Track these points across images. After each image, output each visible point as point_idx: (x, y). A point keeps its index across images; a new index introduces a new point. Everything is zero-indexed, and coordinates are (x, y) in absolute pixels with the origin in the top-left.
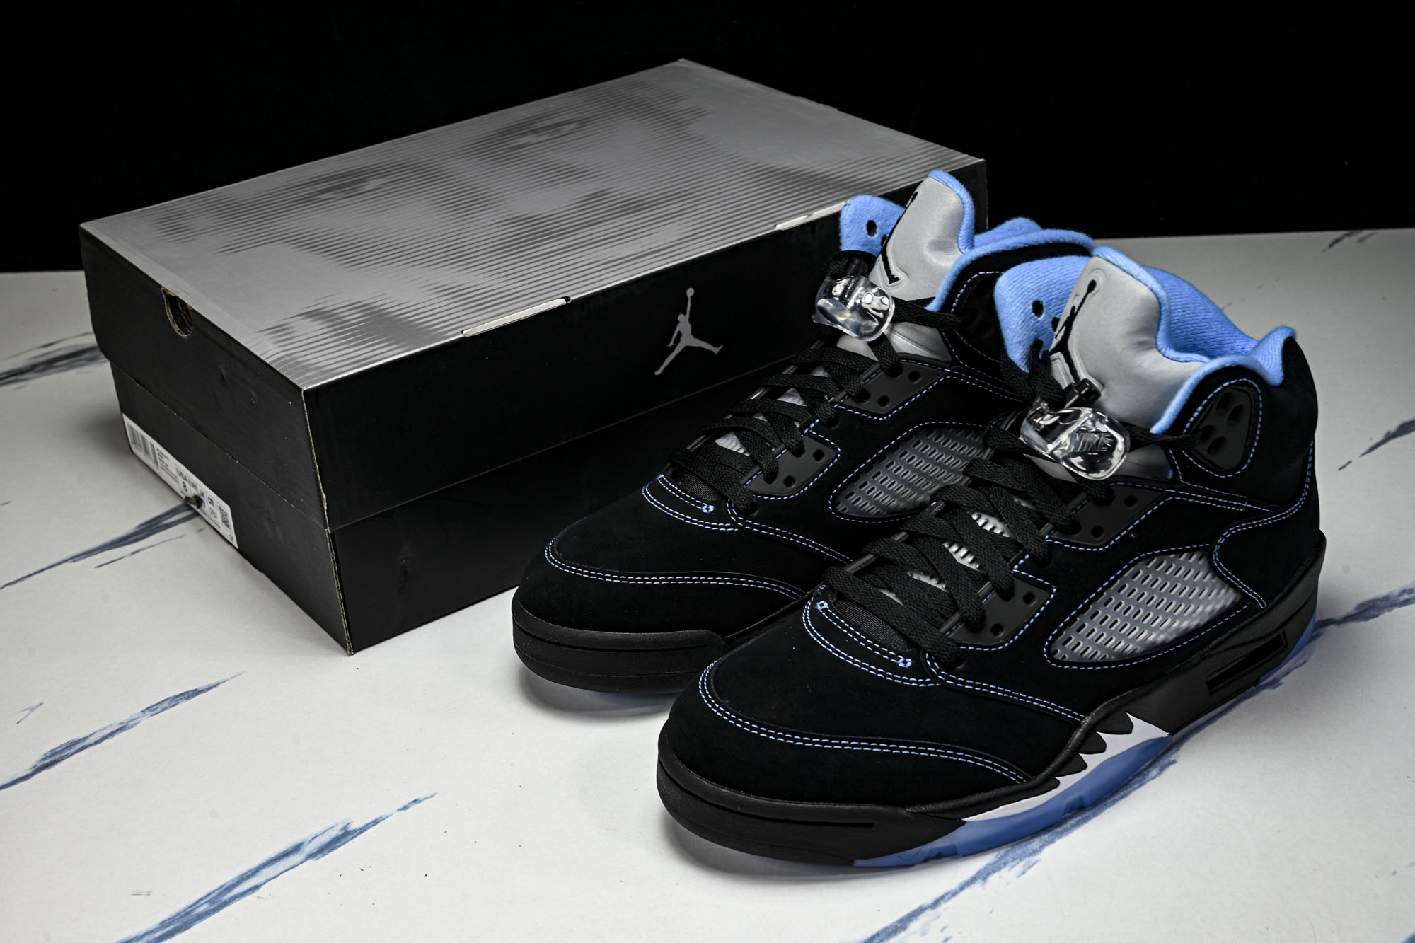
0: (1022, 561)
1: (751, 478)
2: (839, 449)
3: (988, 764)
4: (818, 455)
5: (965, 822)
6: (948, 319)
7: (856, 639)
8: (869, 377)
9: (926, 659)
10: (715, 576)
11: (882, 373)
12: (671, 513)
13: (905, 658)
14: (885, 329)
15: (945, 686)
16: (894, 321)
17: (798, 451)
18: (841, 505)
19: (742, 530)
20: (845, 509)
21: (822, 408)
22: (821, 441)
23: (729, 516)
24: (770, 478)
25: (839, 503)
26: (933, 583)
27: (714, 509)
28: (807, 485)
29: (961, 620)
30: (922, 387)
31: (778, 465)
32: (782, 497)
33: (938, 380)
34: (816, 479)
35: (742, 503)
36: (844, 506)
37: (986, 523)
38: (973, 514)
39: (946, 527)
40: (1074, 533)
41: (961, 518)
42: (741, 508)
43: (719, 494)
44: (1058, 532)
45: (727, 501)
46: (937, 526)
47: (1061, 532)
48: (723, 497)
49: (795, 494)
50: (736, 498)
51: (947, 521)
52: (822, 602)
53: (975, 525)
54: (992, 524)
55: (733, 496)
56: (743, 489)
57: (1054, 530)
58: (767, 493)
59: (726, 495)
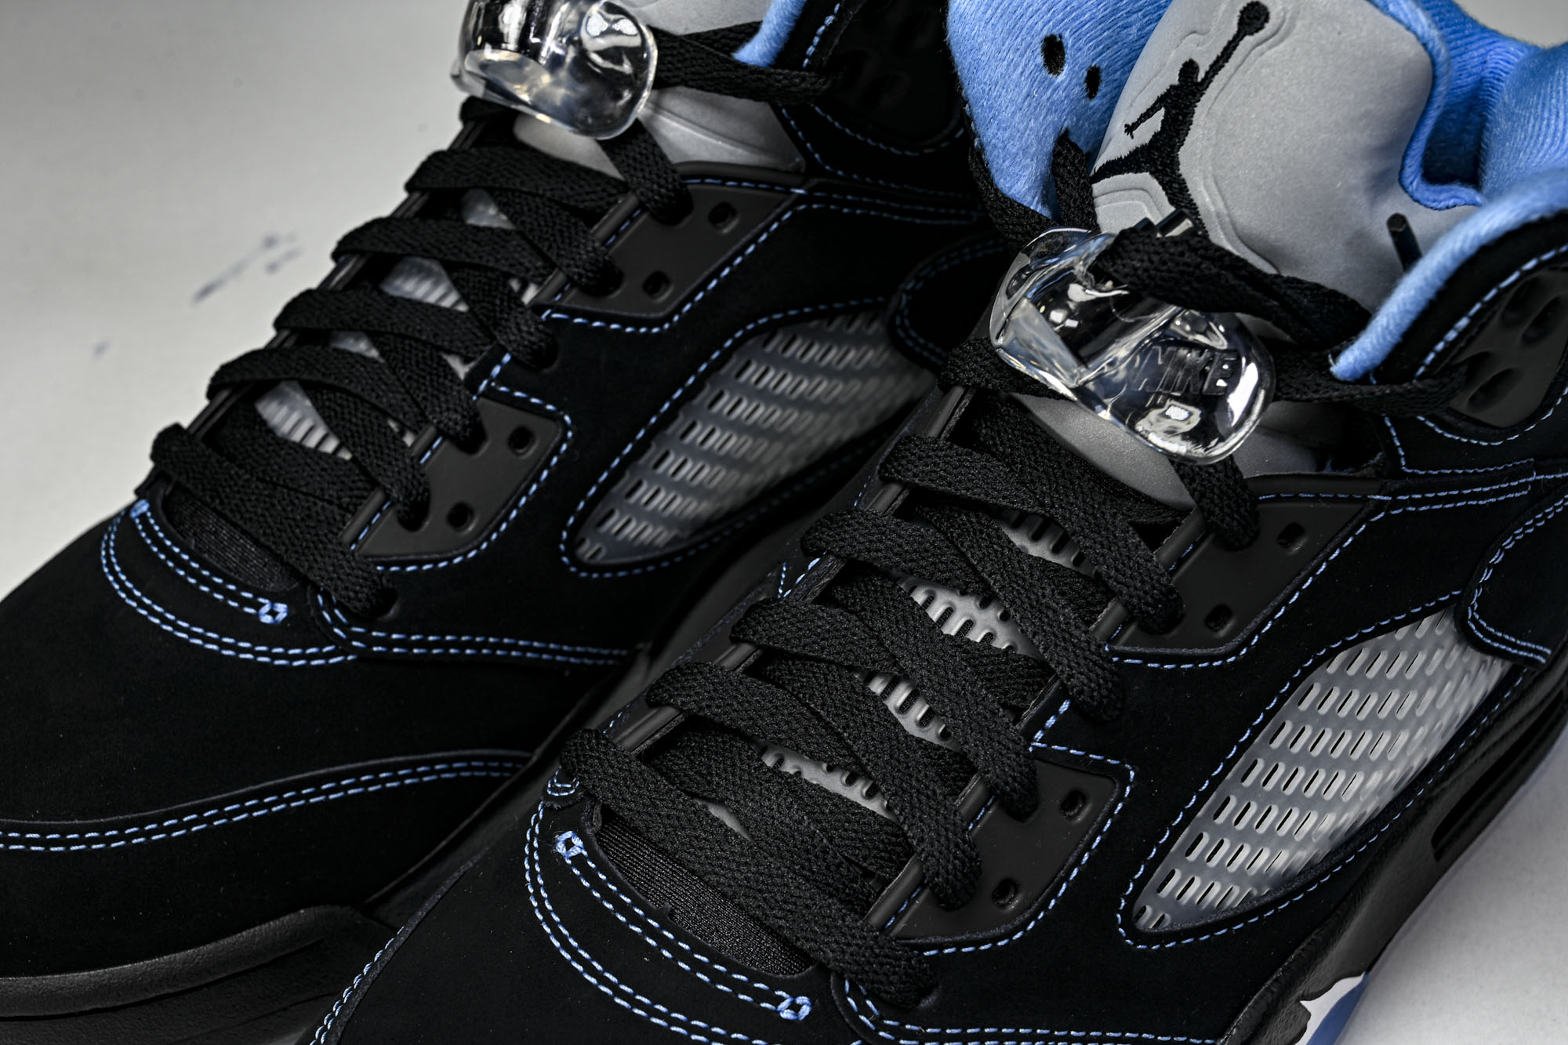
0: (1051, 721)
1: (369, 523)
2: (567, 418)
4: (520, 438)
6: (795, 85)
7: (666, 954)
8: (616, 232)
9: (844, 996)
10: (316, 782)
11: (644, 217)
12: (183, 630)
13: (794, 996)
14: (641, 109)
16: (660, 84)
17: (470, 439)
18: (588, 543)
19: (364, 656)
20: (599, 551)
21: (513, 326)
22: (523, 405)
23: (328, 627)
24: (413, 516)
25: (583, 541)
26: (835, 783)
27: (289, 611)
28: (506, 518)
29: (921, 883)
30: (744, 240)
31: (427, 483)
32: (450, 560)
33: (778, 218)
34: (523, 500)
35: (356, 592)
36: (596, 547)
37: (948, 613)
38: (912, 590)
39: (854, 634)
40: (1168, 630)
41: (886, 605)
42: (356, 608)
43: (294, 573)
44: (1132, 629)
45: (316, 590)
46: (828, 631)
47: (1141, 627)
48: (305, 581)
49: (478, 547)
50: (339, 583)
51: (854, 617)
52: (569, 834)
53: (923, 625)
54: (964, 615)
55: (331, 579)
56: (353, 553)
57: (1125, 624)
58: (411, 557)
59: (311, 576)
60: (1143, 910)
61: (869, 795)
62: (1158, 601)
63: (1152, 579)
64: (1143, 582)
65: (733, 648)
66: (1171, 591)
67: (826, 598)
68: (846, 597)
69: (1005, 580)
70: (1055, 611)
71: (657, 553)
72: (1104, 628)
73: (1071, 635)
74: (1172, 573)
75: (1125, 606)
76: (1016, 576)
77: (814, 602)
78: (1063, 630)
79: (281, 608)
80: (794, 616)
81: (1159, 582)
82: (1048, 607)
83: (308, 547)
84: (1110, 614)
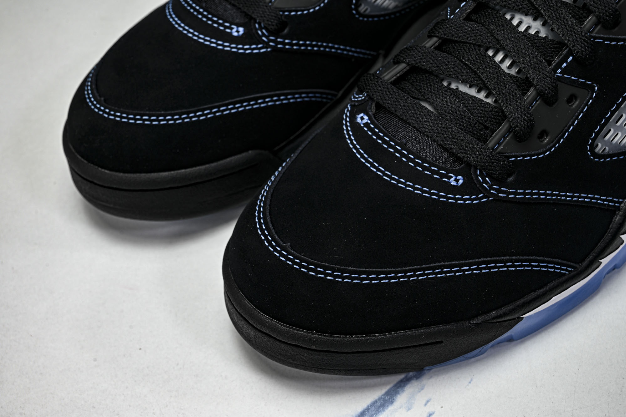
0: (565, 65)
3: (544, 267)
5: (523, 318)
7: (404, 159)
9: (477, 176)
10: (256, 99)
12: (202, 39)
13: (456, 176)
15: (497, 200)
18: (363, 6)
19: (274, 49)
20: (367, 10)
23: (260, 37)
25: (361, 5)
26: (472, 92)
27: (244, 30)
29: (509, 131)
32: (308, 11)
35: (272, 22)
36: (366, 8)
37: (520, 23)
38: (505, 14)
39: (480, 32)
40: (614, 28)
41: (494, 20)
42: (271, 29)
43: (246, 15)
44: (599, 27)
45: (256, 22)
46: (470, 31)
47: (603, 26)
48: (251, 18)
49: (319, 5)
50: (265, 18)
51: (481, 25)
52: (362, 115)
53: (510, 27)
54: (526, 24)
55: (262, 17)
56: (270, 6)
57: (596, 25)
58: (293, 9)
59: (253, 16)
60: (597, 145)
61: (487, 97)
62: (612, 15)
63: (609, 5)
64: (605, 7)
65: (429, 39)
66: (617, 11)
67: (468, 18)
68: (477, 18)
69: (545, 8)
70: (567, 20)
71: (389, 12)
72: (587, 26)
73: (574, 29)
74: (617, 3)
75: (597, 17)
76: (550, 6)
77: (464, 20)
78: (570, 27)
79: (241, 30)
80: (455, 25)
81: (612, 6)
82: (564, 18)
83: (252, 4)
84: (590, 21)
